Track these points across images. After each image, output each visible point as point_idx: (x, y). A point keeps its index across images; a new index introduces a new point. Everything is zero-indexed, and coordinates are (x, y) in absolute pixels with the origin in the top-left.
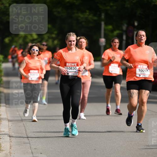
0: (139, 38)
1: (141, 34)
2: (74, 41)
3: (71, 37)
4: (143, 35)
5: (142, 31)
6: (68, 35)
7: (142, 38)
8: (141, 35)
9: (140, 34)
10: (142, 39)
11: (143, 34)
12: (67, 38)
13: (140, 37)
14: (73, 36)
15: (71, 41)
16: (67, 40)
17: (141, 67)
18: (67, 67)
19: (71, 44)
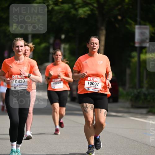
1: (94, 42)
2: (21, 46)
3: (17, 42)
4: (96, 43)
5: (96, 37)
6: (14, 40)
7: (94, 46)
8: (94, 43)
9: (92, 42)
10: (95, 47)
11: (96, 42)
12: (14, 44)
13: (92, 46)
14: (20, 40)
15: (18, 47)
16: (14, 46)
17: (92, 79)
18: (13, 80)
19: (19, 50)
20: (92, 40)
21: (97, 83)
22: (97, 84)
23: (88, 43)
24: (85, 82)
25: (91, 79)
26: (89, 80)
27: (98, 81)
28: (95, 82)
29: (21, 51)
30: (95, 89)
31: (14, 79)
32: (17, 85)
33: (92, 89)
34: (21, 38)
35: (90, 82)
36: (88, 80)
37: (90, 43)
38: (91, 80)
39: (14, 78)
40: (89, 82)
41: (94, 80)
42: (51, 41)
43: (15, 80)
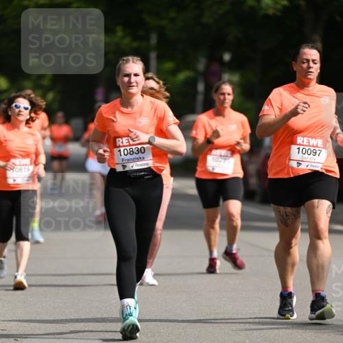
0: (302, 68)
1: (309, 57)
2: (136, 75)
3: (128, 65)
4: (313, 61)
5: (313, 47)
6: (121, 62)
7: (309, 68)
8: (308, 61)
9: (305, 57)
10: (311, 70)
11: (314, 58)
12: (120, 69)
13: (305, 66)
14: (133, 62)
15: (129, 75)
16: (118, 75)
17: (305, 141)
18: (119, 149)
19: (130, 82)
20: (305, 54)
21: (317, 149)
22: (318, 152)
23: (296, 61)
24: (290, 148)
25: (303, 142)
26: (300, 144)
27: (319, 145)
28: (312, 149)
29: (135, 84)
30: (313, 164)
31: (120, 147)
32: (128, 160)
33: (307, 164)
34: (135, 58)
35: (301, 148)
36: (298, 143)
37: (299, 60)
38: (305, 143)
39: (121, 145)
40: (299, 148)
41: (311, 144)
42: (201, 66)
43: (122, 149)
